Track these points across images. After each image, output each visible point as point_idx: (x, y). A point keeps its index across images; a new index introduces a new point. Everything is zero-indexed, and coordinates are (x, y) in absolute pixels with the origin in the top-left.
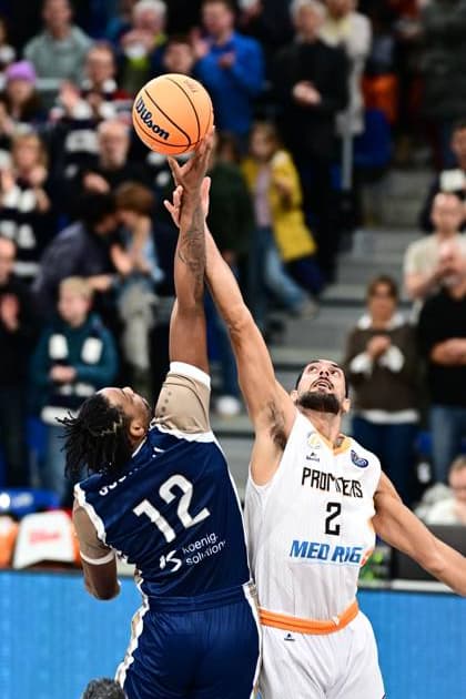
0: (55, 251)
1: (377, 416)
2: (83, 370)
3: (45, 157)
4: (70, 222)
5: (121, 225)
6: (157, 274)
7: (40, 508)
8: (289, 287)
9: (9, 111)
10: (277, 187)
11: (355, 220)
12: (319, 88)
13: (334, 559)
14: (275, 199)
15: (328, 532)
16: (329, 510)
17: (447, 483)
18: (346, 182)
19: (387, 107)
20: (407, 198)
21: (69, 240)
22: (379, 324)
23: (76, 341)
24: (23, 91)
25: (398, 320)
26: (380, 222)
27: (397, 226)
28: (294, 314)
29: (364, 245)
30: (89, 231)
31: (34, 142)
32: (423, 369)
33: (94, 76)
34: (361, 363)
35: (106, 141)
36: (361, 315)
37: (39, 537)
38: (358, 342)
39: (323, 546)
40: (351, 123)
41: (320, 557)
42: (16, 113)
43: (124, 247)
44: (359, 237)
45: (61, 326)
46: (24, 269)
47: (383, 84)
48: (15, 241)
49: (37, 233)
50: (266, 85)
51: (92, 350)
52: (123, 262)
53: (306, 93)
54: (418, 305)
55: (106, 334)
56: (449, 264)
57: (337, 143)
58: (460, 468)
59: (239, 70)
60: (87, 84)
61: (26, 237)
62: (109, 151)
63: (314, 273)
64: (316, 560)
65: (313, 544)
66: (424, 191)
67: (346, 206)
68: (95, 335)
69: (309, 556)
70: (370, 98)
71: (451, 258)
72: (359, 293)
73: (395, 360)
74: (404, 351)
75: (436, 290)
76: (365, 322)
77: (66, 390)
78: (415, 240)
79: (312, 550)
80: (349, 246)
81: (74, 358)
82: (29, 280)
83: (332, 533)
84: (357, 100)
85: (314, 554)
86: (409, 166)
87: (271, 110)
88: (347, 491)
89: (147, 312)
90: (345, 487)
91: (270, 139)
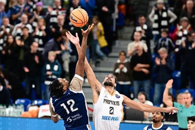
0: (48, 45)
1: (121, 83)
2: (54, 72)
3: (45, 24)
4: (51, 39)
5: (63, 39)
6: (71, 50)
7: (44, 104)
8: (101, 54)
9: (37, 13)
10: (99, 30)
11: (116, 38)
12: (108, 8)
13: (112, 120)
14: (98, 33)
15: (110, 114)
16: (110, 109)
17: (137, 98)
18: (114, 29)
19: (124, 12)
20: (128, 33)
21: (51, 43)
22: (122, 62)
23: (52, 66)
24: (40, 8)
25: (126, 61)
26: (122, 38)
27: (126, 39)
28: (102, 59)
29: (118, 44)
30: (55, 40)
31: (43, 20)
32: (132, 72)
33: (56, 5)
34: (118, 71)
35: (59, 20)
36: (117, 60)
37: (44, 111)
38: (117, 66)
39: (109, 117)
40: (115, 16)
41: (109, 119)
42: (39, 14)
43: (63, 44)
44: (117, 42)
45: (49, 62)
46: (40, 49)
47: (123, 7)
48: (38, 43)
49: (43, 41)
50: (96, 7)
51: (56, 68)
52: (63, 48)
53: (105, 9)
54: (131, 57)
55: (59, 64)
56: (137, 48)
57: (112, 20)
58: (140, 95)
59: (90, 3)
60: (55, 7)
61: (41, 42)
62: (60, 22)
63: (107, 50)
64: (108, 120)
65: (107, 117)
66: (132, 31)
67: (114, 35)
68: (57, 64)
69: (106, 119)
70: (120, 10)
71: (138, 47)
72: (117, 55)
73: (125, 70)
74: (127, 68)
75: (135, 54)
76: (119, 61)
77: (50, 77)
78: (130, 42)
79: (107, 118)
80: (115, 44)
81: (52, 69)
82: (41, 52)
83: (111, 114)
84: (117, 10)
85: (107, 119)
86: (128, 26)
87: (97, 13)
88: (115, 104)
89: (69, 59)
90: (115, 103)
91: (97, 19)
